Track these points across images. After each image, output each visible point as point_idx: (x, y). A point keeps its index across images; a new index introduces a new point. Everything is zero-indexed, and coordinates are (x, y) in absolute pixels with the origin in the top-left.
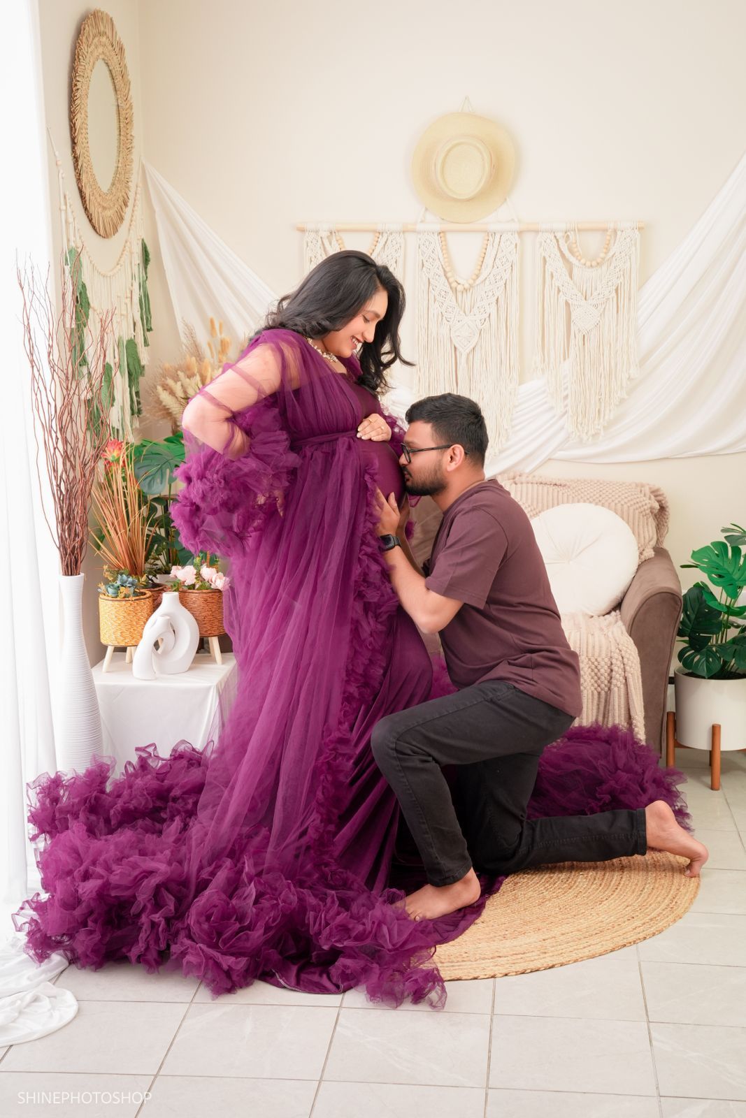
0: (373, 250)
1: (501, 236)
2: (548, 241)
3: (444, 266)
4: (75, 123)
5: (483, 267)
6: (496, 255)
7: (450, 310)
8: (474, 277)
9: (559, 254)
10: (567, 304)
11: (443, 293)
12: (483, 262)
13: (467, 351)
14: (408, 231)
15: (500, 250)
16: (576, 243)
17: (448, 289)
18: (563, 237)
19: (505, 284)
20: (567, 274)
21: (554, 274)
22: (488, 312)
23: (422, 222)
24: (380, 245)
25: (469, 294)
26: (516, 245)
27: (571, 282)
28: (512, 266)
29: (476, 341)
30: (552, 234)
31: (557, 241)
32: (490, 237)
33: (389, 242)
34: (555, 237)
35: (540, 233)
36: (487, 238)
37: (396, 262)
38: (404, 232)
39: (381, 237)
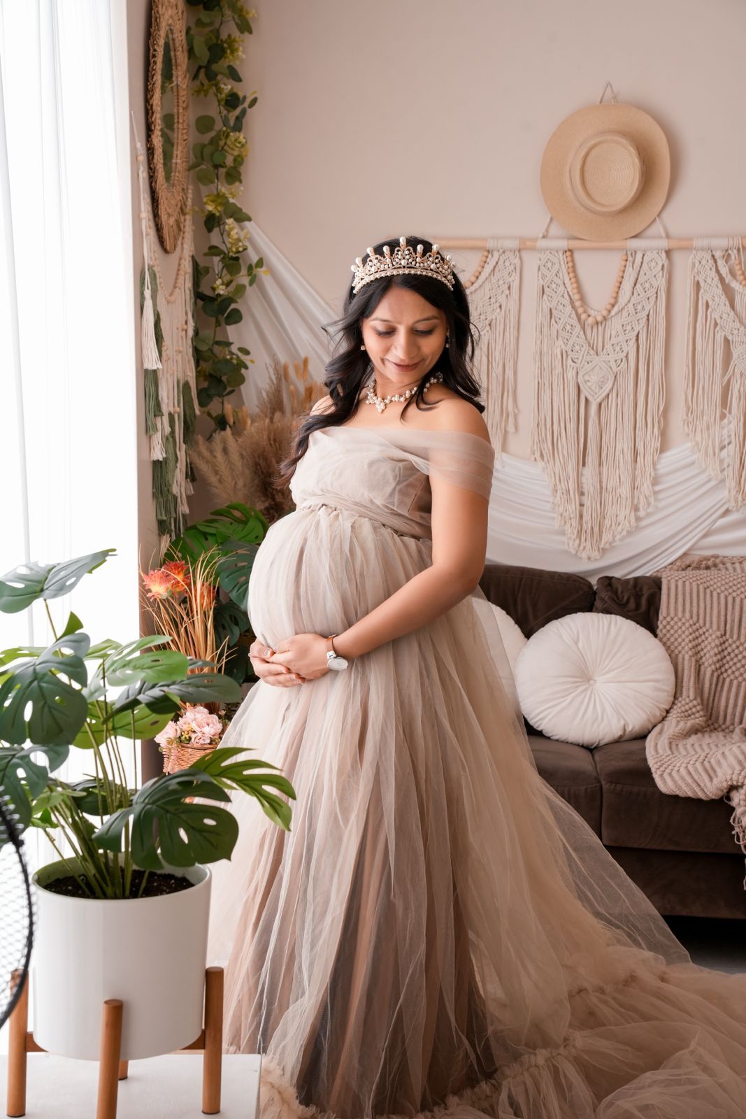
0: (480, 273)
1: (644, 255)
2: (704, 262)
3: (571, 293)
4: (152, 106)
5: (620, 295)
6: (637, 279)
7: (577, 348)
8: (609, 307)
9: (717, 279)
10: (727, 341)
11: (568, 327)
12: (619, 288)
13: (599, 400)
14: (526, 249)
15: (642, 273)
16: (740, 263)
17: (575, 322)
18: (724, 256)
19: (648, 316)
20: (727, 304)
21: (710, 304)
22: (625, 350)
23: (544, 237)
24: (488, 268)
25: (600, 328)
26: (663, 266)
27: (732, 313)
28: (657, 293)
29: (610, 386)
30: (709, 252)
31: (715, 261)
32: (629, 256)
33: (502, 260)
34: (713, 256)
35: (694, 252)
36: (625, 258)
37: (509, 288)
38: (519, 251)
39: (490, 256)
